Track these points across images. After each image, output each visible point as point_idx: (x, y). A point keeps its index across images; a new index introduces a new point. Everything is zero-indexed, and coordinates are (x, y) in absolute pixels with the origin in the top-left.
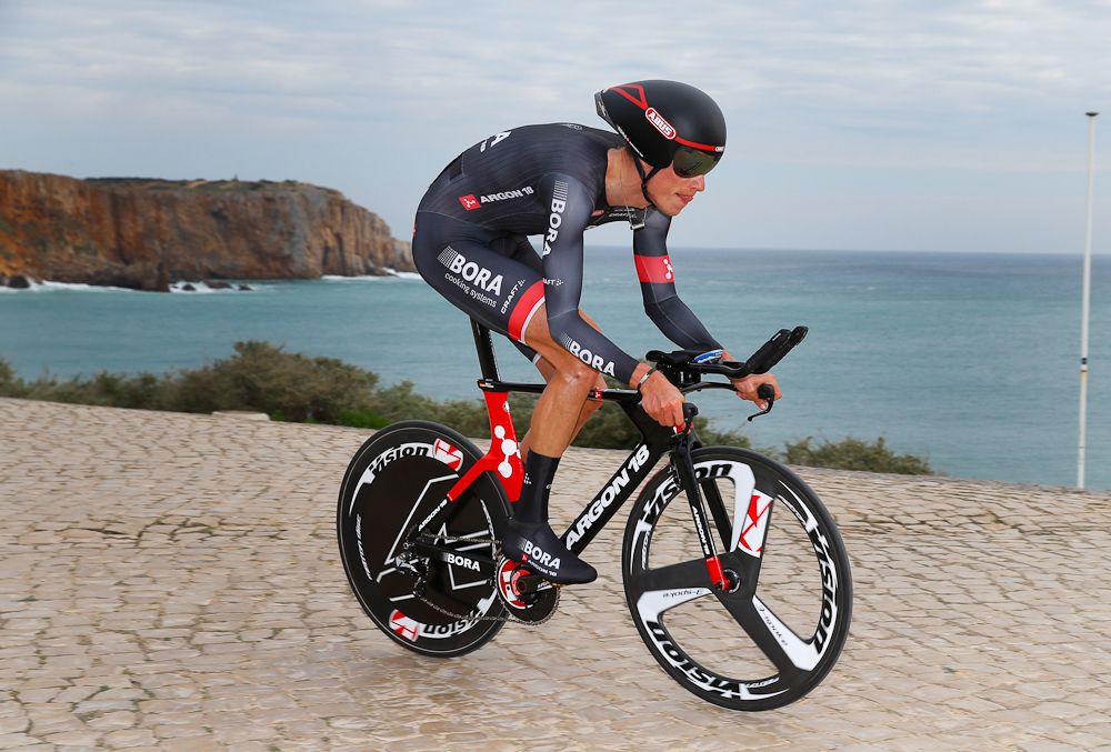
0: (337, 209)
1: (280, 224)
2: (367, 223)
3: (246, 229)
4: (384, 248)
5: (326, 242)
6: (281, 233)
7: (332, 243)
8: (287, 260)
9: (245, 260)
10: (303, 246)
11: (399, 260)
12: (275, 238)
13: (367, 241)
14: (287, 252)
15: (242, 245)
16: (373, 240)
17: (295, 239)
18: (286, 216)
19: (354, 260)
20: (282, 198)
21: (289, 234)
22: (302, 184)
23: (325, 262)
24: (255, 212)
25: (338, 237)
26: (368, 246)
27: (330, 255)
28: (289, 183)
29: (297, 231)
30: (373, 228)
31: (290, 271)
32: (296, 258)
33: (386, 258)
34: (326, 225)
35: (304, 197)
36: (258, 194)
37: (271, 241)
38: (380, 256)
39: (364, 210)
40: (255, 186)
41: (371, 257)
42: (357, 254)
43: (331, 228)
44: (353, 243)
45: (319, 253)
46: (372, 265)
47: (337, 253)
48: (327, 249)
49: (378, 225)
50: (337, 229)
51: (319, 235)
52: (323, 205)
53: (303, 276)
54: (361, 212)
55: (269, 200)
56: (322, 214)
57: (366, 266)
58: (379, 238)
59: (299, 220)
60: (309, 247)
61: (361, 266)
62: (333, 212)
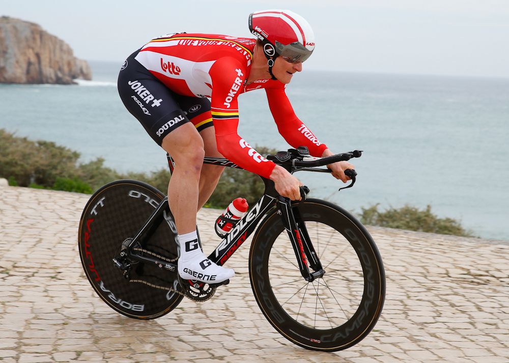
0: (38, 37)
2: (58, 46)
4: (69, 64)
5: (29, 59)
7: (33, 59)
8: (2, 70)
10: (13, 61)
11: (79, 72)
13: (57, 58)
14: (2, 64)
16: (62, 58)
17: (7, 56)
18: (1, 41)
19: (48, 71)
21: (4, 53)
22: (13, 19)
23: (28, 72)
25: (38, 56)
26: (58, 62)
27: (32, 68)
28: (5, 18)
29: (10, 51)
30: (61, 50)
31: (5, 78)
32: (8, 68)
33: (70, 70)
34: (29, 47)
35: (15, 28)
38: (66, 69)
39: (56, 38)
41: (60, 69)
42: (51, 67)
43: (33, 49)
44: (48, 60)
45: (24, 66)
46: (60, 75)
47: (37, 66)
48: (29, 64)
49: (65, 48)
50: (37, 50)
51: (24, 54)
52: (27, 33)
54: (54, 40)
56: (27, 40)
57: (56, 76)
58: (66, 57)
59: (11, 43)
60: (17, 62)
61: (53, 76)
62: (34, 39)
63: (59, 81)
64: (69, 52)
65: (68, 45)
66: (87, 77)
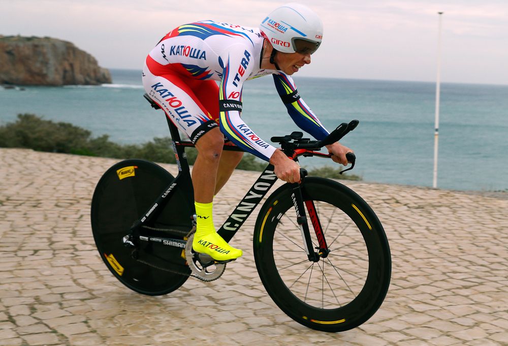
0: (71, 52)
1: (41, 59)
2: (86, 59)
3: (23, 60)
4: (95, 72)
5: (65, 68)
6: (42, 63)
7: (68, 68)
8: (44, 76)
9: (22, 75)
10: (52, 69)
12: (38, 65)
13: (86, 67)
14: (45, 72)
15: (21, 68)
16: (89, 67)
17: (49, 66)
18: (44, 55)
19: (79, 77)
20: (43, 46)
21: (45, 63)
22: (53, 39)
23: (64, 77)
24: (28, 52)
25: (71, 65)
26: (86, 70)
27: (67, 74)
28: (47, 38)
29: (50, 62)
30: (89, 61)
31: (47, 82)
32: (49, 74)
33: (96, 76)
34: (65, 59)
35: (54, 45)
36: (30, 43)
37: (36, 66)
38: (92, 75)
39: (85, 52)
40: (29, 39)
41: (88, 75)
42: (81, 73)
43: (68, 60)
44: (79, 68)
45: (62, 73)
46: (88, 79)
47: (71, 73)
48: (65, 71)
49: (92, 60)
50: (71, 61)
51: (61, 64)
52: (63, 49)
53: (53, 85)
54: (84, 54)
55: (36, 46)
56: (63, 54)
57: (85, 80)
58: (92, 66)
59: (50, 56)
60: (56, 70)
61: (83, 80)
62: (69, 53)
63: (87, 83)
64: (95, 62)
65: (94, 58)
66: (108, 81)
